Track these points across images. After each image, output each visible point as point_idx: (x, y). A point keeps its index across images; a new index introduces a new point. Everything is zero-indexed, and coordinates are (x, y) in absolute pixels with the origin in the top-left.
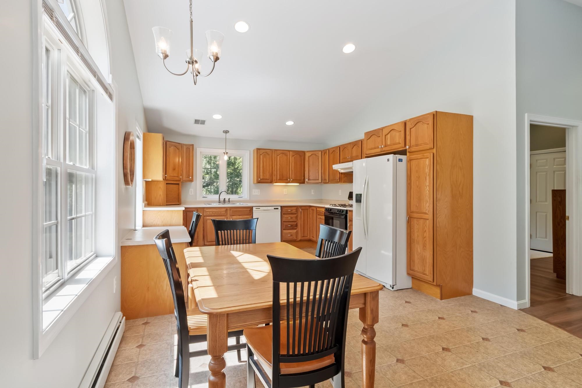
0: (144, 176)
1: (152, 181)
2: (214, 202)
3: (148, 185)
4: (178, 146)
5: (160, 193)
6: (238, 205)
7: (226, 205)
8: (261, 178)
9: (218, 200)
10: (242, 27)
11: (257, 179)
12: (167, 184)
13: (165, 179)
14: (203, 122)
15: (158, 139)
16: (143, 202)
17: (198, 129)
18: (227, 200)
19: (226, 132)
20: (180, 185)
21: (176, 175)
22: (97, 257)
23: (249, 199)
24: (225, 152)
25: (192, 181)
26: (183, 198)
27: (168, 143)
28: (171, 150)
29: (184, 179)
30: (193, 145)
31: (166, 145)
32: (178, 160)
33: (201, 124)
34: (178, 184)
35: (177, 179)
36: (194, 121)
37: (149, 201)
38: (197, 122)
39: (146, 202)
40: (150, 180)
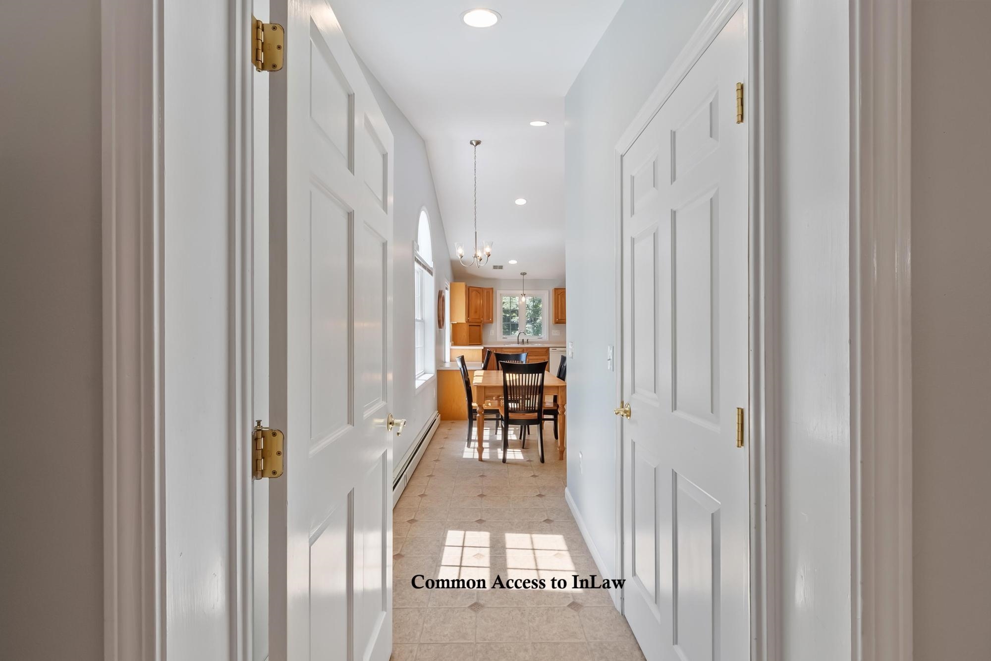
0: (451, 320)
1: (457, 323)
2: (513, 343)
3: (455, 327)
4: (480, 291)
5: (464, 333)
6: (536, 345)
7: (526, 346)
8: (559, 318)
9: (517, 340)
10: (521, 202)
11: (555, 320)
12: (470, 325)
13: (468, 321)
14: (501, 267)
15: (461, 287)
16: (451, 341)
17: (497, 273)
18: (525, 341)
19: (524, 274)
20: (481, 326)
21: (477, 317)
22: (425, 373)
23: (548, 340)
24: (522, 293)
25: (492, 322)
26: (484, 340)
27: (470, 288)
28: (473, 294)
29: (485, 321)
30: (492, 289)
31: (469, 291)
32: (479, 302)
33: (499, 269)
34: (480, 326)
35: (478, 320)
36: (493, 267)
37: (455, 341)
38: (495, 267)
39: (453, 342)
40: (456, 323)
